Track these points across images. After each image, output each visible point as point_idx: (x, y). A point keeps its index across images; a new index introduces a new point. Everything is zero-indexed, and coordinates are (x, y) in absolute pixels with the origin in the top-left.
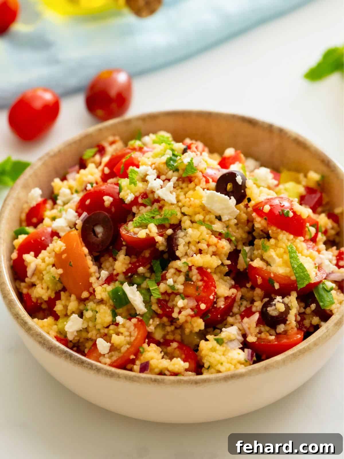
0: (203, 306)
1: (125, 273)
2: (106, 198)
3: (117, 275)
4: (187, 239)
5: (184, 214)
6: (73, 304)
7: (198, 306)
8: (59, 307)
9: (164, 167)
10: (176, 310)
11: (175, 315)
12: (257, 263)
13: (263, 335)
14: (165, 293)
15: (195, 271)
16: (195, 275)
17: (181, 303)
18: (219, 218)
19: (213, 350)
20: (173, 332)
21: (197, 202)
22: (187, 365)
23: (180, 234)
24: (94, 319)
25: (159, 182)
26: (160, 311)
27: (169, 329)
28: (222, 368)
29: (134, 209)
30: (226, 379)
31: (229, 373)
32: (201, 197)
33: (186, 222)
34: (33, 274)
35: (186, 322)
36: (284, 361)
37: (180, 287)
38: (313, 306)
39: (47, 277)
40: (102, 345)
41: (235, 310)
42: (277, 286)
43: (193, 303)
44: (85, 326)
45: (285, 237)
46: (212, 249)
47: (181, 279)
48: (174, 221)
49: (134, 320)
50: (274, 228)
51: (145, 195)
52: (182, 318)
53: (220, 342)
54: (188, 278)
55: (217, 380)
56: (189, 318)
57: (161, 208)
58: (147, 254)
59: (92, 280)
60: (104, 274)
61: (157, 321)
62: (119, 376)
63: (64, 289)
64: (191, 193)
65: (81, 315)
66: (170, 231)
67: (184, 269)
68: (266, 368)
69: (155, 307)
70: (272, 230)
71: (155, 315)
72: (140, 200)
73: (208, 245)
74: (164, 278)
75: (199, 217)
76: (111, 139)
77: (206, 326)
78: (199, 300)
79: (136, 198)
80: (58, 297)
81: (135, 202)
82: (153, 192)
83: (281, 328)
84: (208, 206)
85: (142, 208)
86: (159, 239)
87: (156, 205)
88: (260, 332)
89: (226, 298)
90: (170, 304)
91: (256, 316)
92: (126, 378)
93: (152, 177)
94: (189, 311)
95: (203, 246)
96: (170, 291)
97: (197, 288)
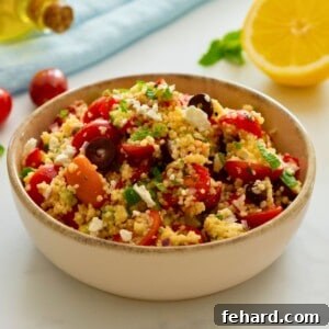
0: (203, 191)
1: (131, 179)
2: (101, 128)
3: (125, 181)
4: (178, 145)
5: (170, 129)
6: (91, 211)
7: (198, 193)
8: (78, 217)
9: (145, 98)
10: (181, 199)
11: (181, 202)
12: (234, 159)
13: (251, 211)
14: (169, 188)
15: (190, 167)
16: (191, 171)
17: (184, 192)
18: (197, 130)
19: (217, 223)
20: (178, 219)
21: (179, 118)
22: (199, 237)
23: (171, 142)
24: (113, 218)
25: (145, 107)
26: (166, 203)
27: (175, 216)
28: (228, 234)
29: (129, 131)
30: (234, 241)
31: (235, 237)
32: (180, 115)
33: (173, 134)
34: (50, 196)
35: (190, 206)
36: (275, 224)
37: (181, 180)
38: (282, 188)
39: (63, 196)
40: (125, 234)
41: (222, 198)
42: (254, 173)
43: (193, 191)
44: (105, 225)
45: (251, 137)
46: (199, 150)
47: (180, 174)
48: (164, 135)
49: (148, 211)
50: (243, 131)
51: (135, 119)
52: (187, 203)
53: (220, 218)
54: (185, 174)
55: (227, 243)
56: (193, 203)
57: (150, 127)
58: (146, 163)
59: (105, 188)
60: (113, 183)
61: (164, 212)
62: (148, 251)
63: (80, 202)
64: (171, 113)
65: (100, 218)
66: (162, 141)
67: (182, 167)
68: (262, 231)
69: (161, 200)
70: (241, 132)
71: (162, 207)
72: (132, 123)
73: (196, 147)
74: (166, 177)
75: (183, 128)
76: (77, 102)
77: (207, 207)
78: (198, 187)
79: (129, 122)
80: (75, 209)
81: (128, 125)
82: (141, 115)
83: (264, 204)
84: (189, 119)
85: (135, 129)
86: (157, 147)
87: (146, 125)
88: (248, 209)
89: (216, 188)
90: (174, 196)
91: (243, 197)
92: (154, 251)
93: (137, 105)
94: (192, 197)
95: (192, 148)
96: (172, 185)
97: (195, 179)
